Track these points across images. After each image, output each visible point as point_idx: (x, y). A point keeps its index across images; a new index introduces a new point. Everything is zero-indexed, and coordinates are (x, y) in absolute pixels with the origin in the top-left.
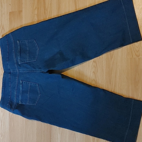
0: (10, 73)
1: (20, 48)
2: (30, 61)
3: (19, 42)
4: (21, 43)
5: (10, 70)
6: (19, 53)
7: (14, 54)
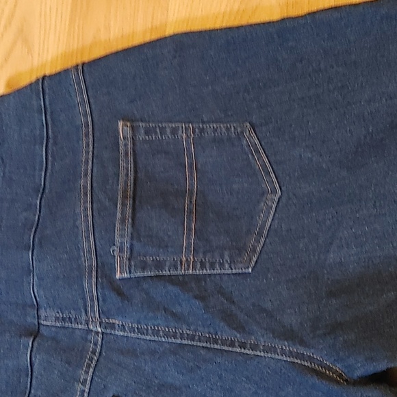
0: (35, 333)
1: (136, 172)
2: (203, 266)
3: (132, 127)
4: (141, 136)
5: (43, 313)
6: (129, 202)
7: (83, 208)
